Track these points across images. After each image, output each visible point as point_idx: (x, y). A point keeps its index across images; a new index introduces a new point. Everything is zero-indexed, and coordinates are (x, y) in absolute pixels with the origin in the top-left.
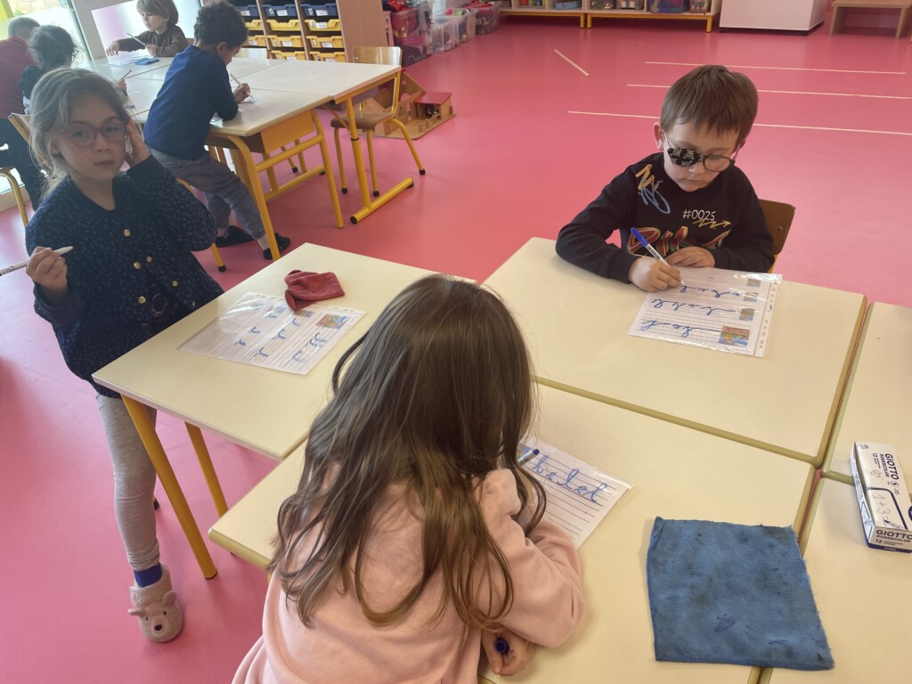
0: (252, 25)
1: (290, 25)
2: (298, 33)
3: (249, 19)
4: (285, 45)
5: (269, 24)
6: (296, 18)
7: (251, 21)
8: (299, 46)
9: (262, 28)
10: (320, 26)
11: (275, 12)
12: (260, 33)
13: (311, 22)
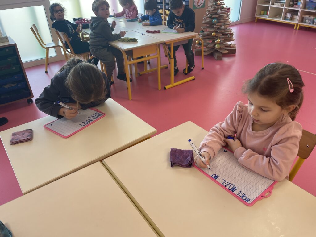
5: (165, 12)
9: (163, 13)
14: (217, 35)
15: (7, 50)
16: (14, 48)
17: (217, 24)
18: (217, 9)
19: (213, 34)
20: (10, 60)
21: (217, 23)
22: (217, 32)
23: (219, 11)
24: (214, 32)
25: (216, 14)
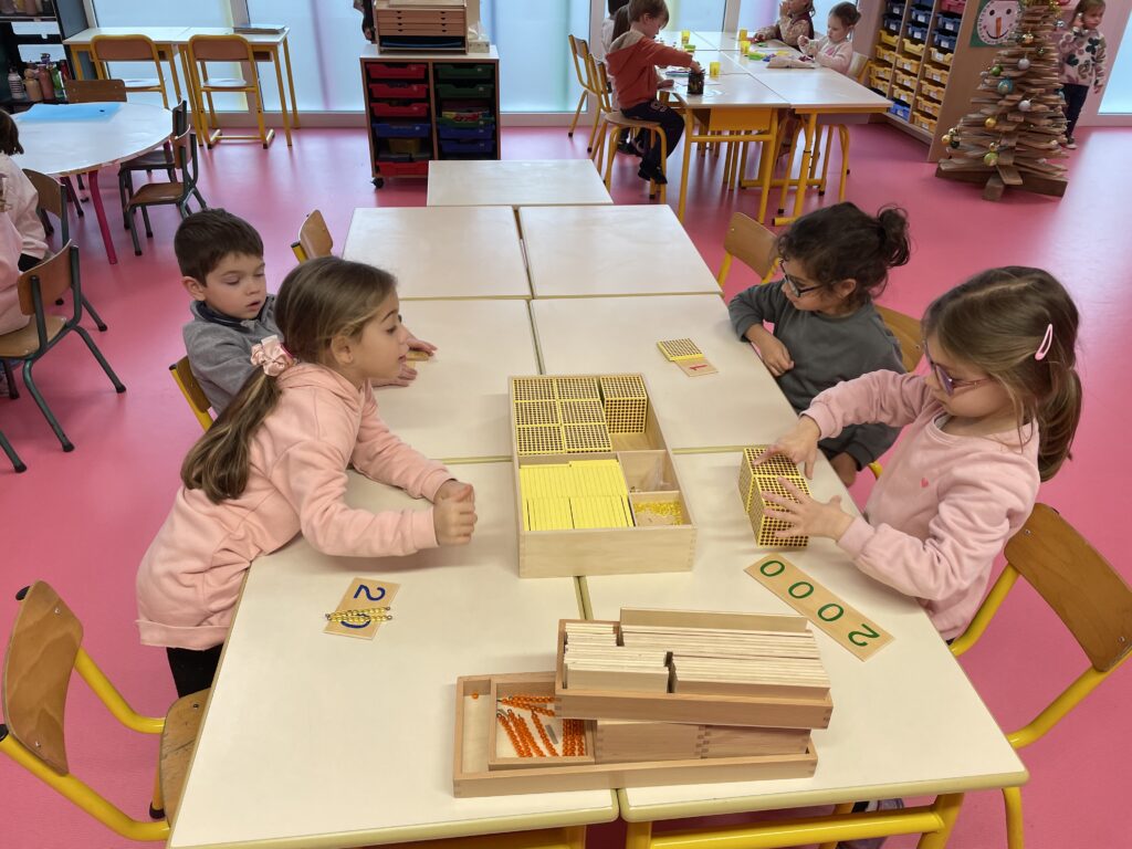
0: (894, 40)
1: (917, 49)
2: (918, 58)
3: (892, 33)
4: (906, 67)
5: (904, 43)
6: (923, 43)
7: (893, 35)
8: (914, 72)
9: (897, 46)
10: (939, 57)
11: (913, 33)
12: (894, 49)
13: (934, 50)
14: (997, 128)
15: (479, 70)
16: (491, 67)
17: (1008, 97)
18: (1020, 56)
19: (989, 120)
20: (481, 89)
21: (1010, 93)
22: (1002, 117)
23: (1024, 62)
24: (992, 116)
25: (1015, 67)
